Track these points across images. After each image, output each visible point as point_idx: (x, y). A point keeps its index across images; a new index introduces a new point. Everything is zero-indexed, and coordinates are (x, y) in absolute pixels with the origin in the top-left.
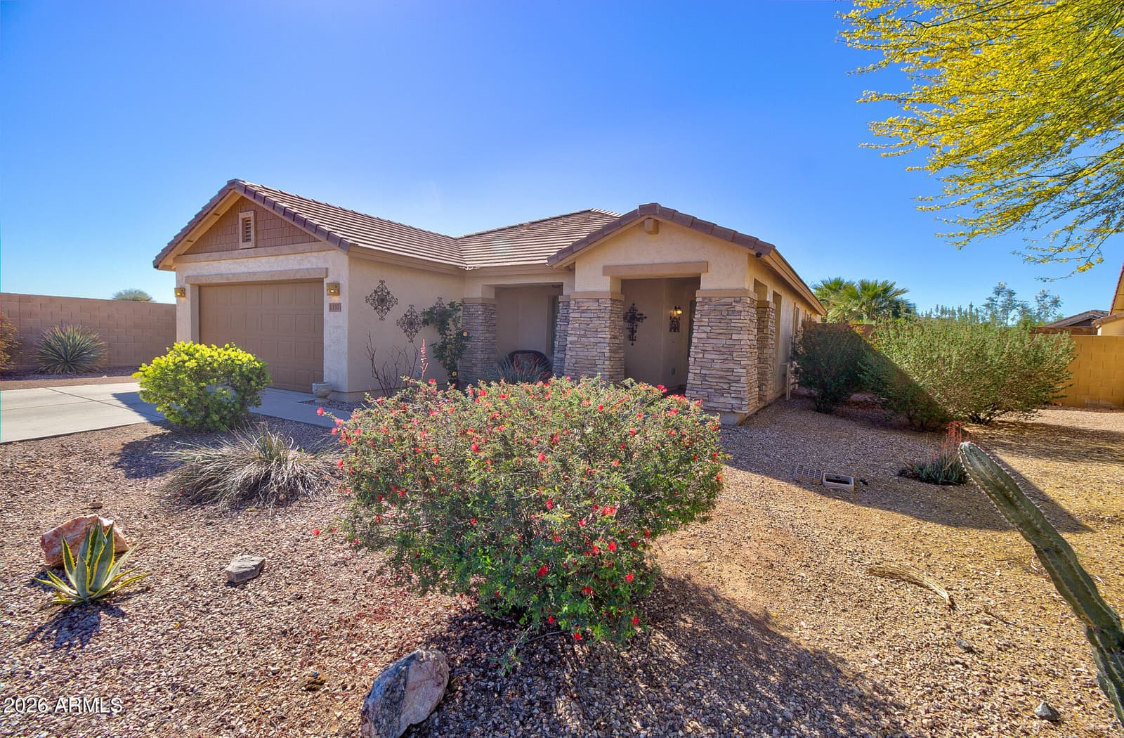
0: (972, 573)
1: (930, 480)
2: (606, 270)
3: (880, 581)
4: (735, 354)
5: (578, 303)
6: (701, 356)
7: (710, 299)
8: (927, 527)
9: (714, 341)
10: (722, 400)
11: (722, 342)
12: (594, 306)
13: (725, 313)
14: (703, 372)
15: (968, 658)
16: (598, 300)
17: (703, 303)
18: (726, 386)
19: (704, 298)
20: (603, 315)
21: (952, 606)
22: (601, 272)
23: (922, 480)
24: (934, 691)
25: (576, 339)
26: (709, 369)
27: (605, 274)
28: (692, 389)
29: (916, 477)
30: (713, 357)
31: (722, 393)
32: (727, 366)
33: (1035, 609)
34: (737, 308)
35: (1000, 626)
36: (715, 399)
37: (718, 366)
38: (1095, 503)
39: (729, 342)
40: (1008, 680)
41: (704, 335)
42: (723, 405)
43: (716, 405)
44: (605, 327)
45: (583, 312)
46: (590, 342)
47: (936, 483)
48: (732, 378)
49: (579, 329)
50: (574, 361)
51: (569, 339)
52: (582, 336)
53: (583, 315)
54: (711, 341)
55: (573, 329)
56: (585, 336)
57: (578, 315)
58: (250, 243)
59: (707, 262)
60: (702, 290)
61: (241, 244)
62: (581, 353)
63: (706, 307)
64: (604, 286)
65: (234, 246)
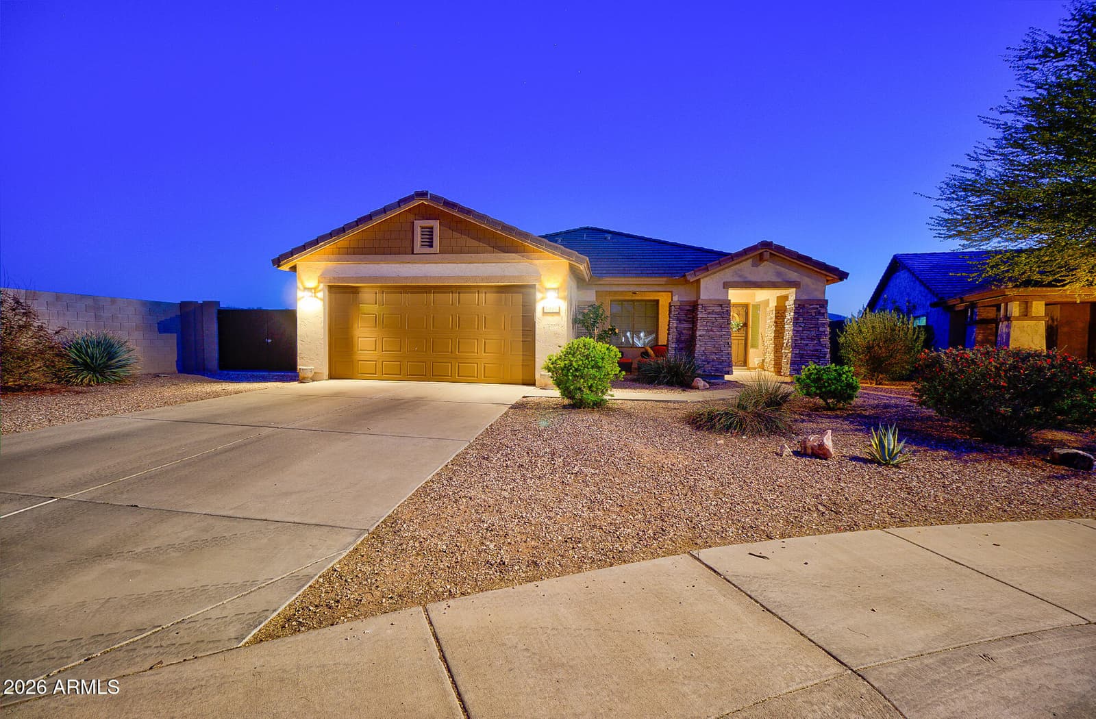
2: (725, 284)
4: (821, 340)
5: (705, 307)
6: (800, 342)
7: (804, 304)
9: (808, 332)
11: (813, 333)
12: (718, 309)
13: (814, 314)
14: (801, 352)
16: (721, 305)
17: (798, 308)
18: (817, 361)
19: (800, 304)
22: (722, 286)
25: (704, 333)
26: (805, 350)
27: (724, 287)
28: (794, 363)
30: (808, 342)
32: (817, 348)
34: (821, 311)
37: (811, 348)
39: (817, 333)
41: (801, 329)
45: (709, 313)
46: (716, 335)
49: (706, 326)
50: (703, 349)
51: (698, 333)
52: (708, 331)
53: (709, 316)
54: (805, 332)
55: (701, 326)
56: (712, 331)
57: (704, 316)
58: (432, 249)
59: (799, 282)
60: (797, 300)
61: (417, 249)
62: (709, 343)
63: (802, 310)
64: (725, 295)
65: (403, 250)
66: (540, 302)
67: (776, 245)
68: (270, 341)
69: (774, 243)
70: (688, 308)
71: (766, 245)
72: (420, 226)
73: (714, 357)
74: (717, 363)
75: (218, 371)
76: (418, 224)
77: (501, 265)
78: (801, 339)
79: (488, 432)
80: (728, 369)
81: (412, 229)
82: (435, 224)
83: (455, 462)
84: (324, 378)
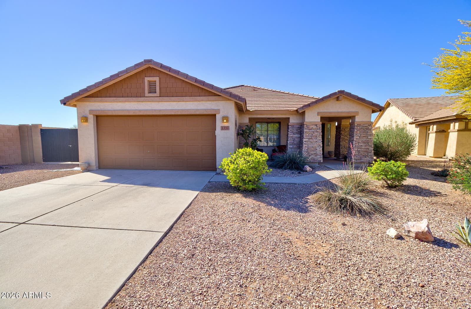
4: (369, 143)
5: (308, 126)
7: (360, 125)
9: (362, 139)
10: (365, 159)
11: (365, 139)
12: (314, 127)
13: (365, 129)
14: (358, 150)
16: (316, 125)
17: (357, 126)
18: (367, 154)
19: (358, 124)
20: (319, 131)
25: (307, 140)
26: (360, 149)
27: (317, 115)
28: (354, 156)
30: (362, 144)
31: (365, 156)
32: (367, 147)
34: (369, 128)
36: (363, 159)
37: (364, 148)
39: (367, 139)
41: (358, 137)
43: (363, 161)
45: (310, 129)
46: (313, 141)
48: (369, 151)
50: (307, 148)
51: (304, 140)
53: (310, 131)
54: (360, 139)
55: (306, 136)
56: (311, 139)
57: (307, 131)
58: (155, 94)
59: (358, 112)
60: (356, 122)
61: (147, 94)
62: (310, 145)
63: (359, 127)
64: (318, 119)
65: (139, 95)
66: (219, 124)
67: (346, 92)
68: (70, 146)
69: (345, 91)
70: (298, 126)
71: (342, 92)
72: (148, 81)
73: (313, 153)
74: (314, 156)
75: (43, 163)
76: (147, 79)
77: (196, 103)
78: (358, 143)
79: (182, 218)
80: (320, 159)
81: (143, 82)
82: (157, 79)
83: (148, 262)
84: (95, 169)
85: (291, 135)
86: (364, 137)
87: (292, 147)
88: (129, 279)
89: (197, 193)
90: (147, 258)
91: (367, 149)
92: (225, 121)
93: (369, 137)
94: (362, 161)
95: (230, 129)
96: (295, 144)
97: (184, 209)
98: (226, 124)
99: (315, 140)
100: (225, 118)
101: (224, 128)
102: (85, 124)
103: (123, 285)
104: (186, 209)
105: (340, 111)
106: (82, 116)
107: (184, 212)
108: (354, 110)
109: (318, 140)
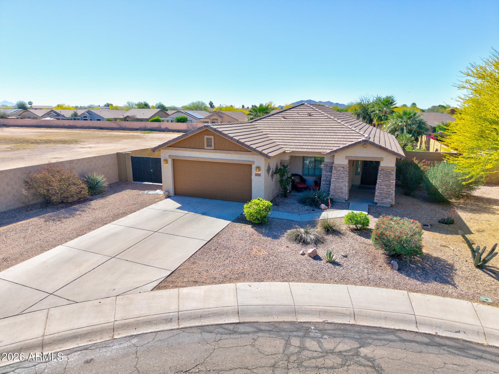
0: (456, 245)
1: (446, 223)
2: (347, 157)
3: (442, 247)
4: (391, 187)
5: (336, 168)
6: (380, 187)
7: (384, 169)
8: (447, 236)
9: (385, 183)
10: (386, 200)
11: (387, 183)
12: (342, 169)
13: (388, 174)
14: (381, 192)
15: (457, 256)
17: (381, 171)
18: (388, 196)
19: (382, 169)
20: (345, 172)
21: (454, 250)
22: (345, 158)
23: (444, 223)
24: (453, 260)
25: (335, 180)
26: (382, 191)
27: (346, 159)
28: (377, 197)
29: (443, 223)
30: (384, 187)
31: (387, 198)
32: (389, 190)
33: (466, 249)
34: (392, 173)
35: (461, 252)
36: (384, 200)
37: (385, 190)
38: (480, 227)
39: (389, 183)
40: (462, 258)
41: (381, 181)
42: (387, 202)
43: (385, 202)
44: (346, 176)
45: (338, 171)
46: (340, 181)
47: (447, 224)
48: (390, 194)
49: (336, 176)
50: (334, 187)
51: (332, 180)
52: (337, 179)
53: (338, 172)
54: (383, 182)
55: (333, 176)
57: (336, 172)
58: (211, 147)
59: (383, 158)
60: (381, 167)
61: (206, 147)
62: (337, 185)
63: (382, 172)
64: (346, 162)
65: (200, 147)
66: (254, 172)
68: (152, 171)
71: (365, 141)
72: (206, 138)
73: (339, 191)
74: (340, 194)
75: (133, 182)
76: (206, 137)
77: (239, 156)
78: (381, 186)
79: (217, 236)
80: (345, 197)
81: (203, 138)
82: (212, 137)
83: (201, 250)
84: (173, 196)
85: (324, 173)
86: (386, 181)
87: (325, 183)
88: (195, 253)
89: (229, 222)
90: (201, 248)
91: (389, 191)
92: (257, 170)
93: (391, 181)
94: (383, 201)
95: (261, 176)
96: (327, 181)
97: (219, 231)
98: (259, 172)
99: (341, 180)
100: (258, 168)
101: (257, 175)
102: (167, 165)
103: (194, 254)
104: (220, 232)
105: (366, 156)
106: (164, 159)
107: (219, 233)
108: (379, 156)
109: (344, 180)
